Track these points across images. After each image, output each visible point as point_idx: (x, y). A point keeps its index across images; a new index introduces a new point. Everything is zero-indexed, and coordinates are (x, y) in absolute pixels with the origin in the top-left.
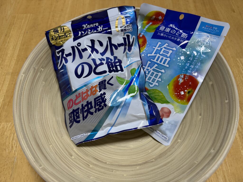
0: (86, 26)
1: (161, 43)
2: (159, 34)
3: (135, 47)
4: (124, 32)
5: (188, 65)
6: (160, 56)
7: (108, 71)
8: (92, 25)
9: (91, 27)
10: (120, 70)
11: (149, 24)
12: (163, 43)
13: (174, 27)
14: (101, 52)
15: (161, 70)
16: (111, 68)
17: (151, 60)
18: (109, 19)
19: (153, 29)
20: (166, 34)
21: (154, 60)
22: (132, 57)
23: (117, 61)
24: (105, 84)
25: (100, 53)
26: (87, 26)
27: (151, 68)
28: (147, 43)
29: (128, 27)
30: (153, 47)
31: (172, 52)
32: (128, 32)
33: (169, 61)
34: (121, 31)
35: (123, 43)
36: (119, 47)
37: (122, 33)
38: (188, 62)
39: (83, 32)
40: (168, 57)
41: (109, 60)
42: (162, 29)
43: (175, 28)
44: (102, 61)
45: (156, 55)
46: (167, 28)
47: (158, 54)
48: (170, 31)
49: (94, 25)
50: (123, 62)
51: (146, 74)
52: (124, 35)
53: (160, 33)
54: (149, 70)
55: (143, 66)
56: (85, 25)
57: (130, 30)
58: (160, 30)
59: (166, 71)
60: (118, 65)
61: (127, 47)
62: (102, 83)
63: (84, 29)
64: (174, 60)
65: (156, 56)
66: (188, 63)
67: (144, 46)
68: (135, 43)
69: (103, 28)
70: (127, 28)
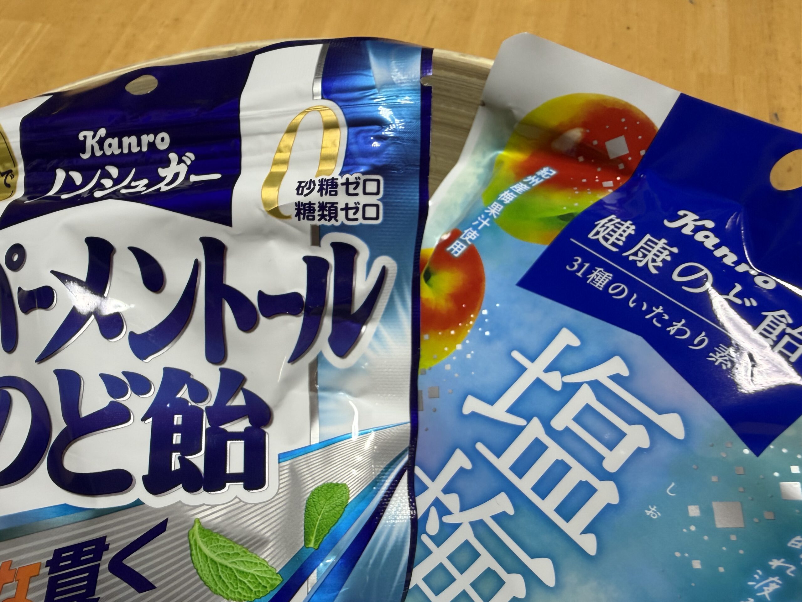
0: (97, 138)
1: (576, 342)
2: (581, 266)
3: (385, 332)
4: (316, 222)
5: (766, 592)
6: (546, 440)
7: (145, 478)
8: (133, 139)
9: (126, 151)
10: (235, 478)
11: (534, 180)
12: (593, 350)
13: (711, 241)
14: (139, 331)
15: (533, 556)
16: (175, 456)
17: (480, 447)
18: (242, 114)
19: (550, 220)
20: (633, 286)
21: (498, 455)
22: (350, 393)
23: (239, 400)
24: (94, 572)
25: (132, 335)
26: (101, 142)
27: (463, 508)
28: (480, 309)
29: (351, 191)
30: (516, 355)
31: (645, 443)
32: (343, 228)
33: (609, 507)
34: (298, 215)
35: (296, 296)
36: (269, 315)
37: (307, 224)
38: (775, 563)
39: (77, 177)
40: (604, 475)
41: (184, 393)
42: (612, 240)
43: (717, 246)
44: (124, 394)
45: (521, 422)
46: (648, 237)
47: (536, 421)
48: (668, 267)
49: (146, 139)
50: (278, 416)
51: (424, 538)
52: (316, 241)
53: (587, 265)
54: (449, 513)
55: (418, 471)
56: (91, 133)
57: (364, 218)
58: (596, 244)
59: (571, 578)
60: (235, 436)
61: (327, 324)
62: (76, 561)
63: (86, 156)
64: (652, 512)
65: (519, 430)
66: (769, 572)
67: (455, 327)
68: (391, 305)
69: (192, 170)
70: (342, 199)
